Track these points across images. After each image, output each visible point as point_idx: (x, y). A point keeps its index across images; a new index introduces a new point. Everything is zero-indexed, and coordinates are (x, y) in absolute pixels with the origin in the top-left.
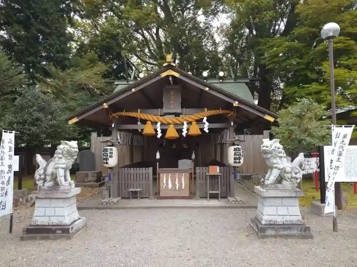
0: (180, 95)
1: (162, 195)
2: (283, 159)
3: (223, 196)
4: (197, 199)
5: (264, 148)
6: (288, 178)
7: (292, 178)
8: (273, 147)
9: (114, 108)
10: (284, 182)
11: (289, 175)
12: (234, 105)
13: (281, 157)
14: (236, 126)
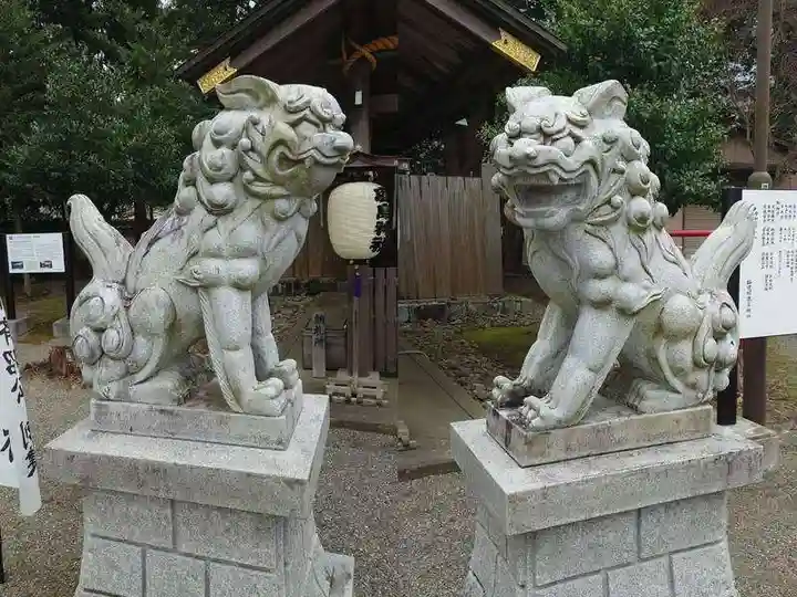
2: (649, 237)
5: (526, 146)
6: (678, 372)
7: (697, 365)
8: (589, 147)
10: (653, 399)
11: (684, 350)
13: (639, 226)
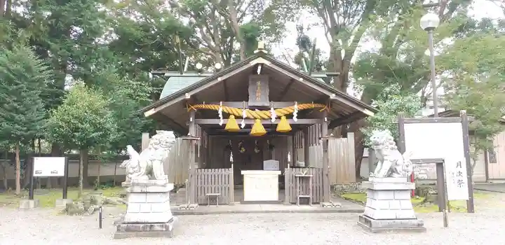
0: (268, 86)
1: (246, 199)
3: (315, 201)
4: (287, 205)
6: (400, 171)
9: (195, 99)
12: (331, 98)
14: (329, 122)
